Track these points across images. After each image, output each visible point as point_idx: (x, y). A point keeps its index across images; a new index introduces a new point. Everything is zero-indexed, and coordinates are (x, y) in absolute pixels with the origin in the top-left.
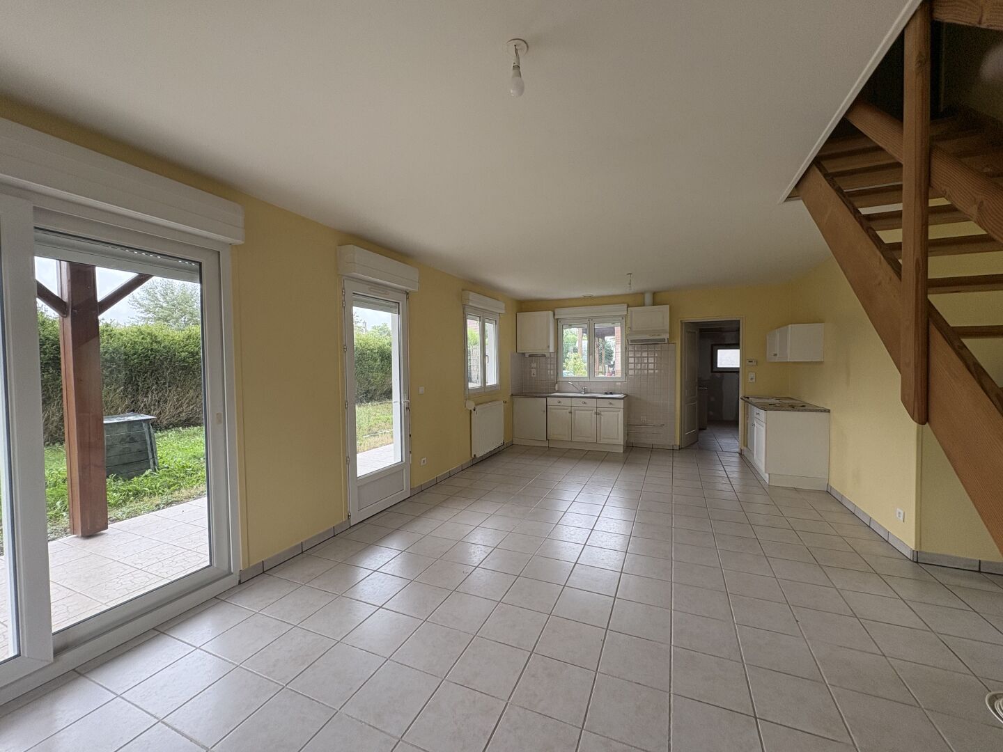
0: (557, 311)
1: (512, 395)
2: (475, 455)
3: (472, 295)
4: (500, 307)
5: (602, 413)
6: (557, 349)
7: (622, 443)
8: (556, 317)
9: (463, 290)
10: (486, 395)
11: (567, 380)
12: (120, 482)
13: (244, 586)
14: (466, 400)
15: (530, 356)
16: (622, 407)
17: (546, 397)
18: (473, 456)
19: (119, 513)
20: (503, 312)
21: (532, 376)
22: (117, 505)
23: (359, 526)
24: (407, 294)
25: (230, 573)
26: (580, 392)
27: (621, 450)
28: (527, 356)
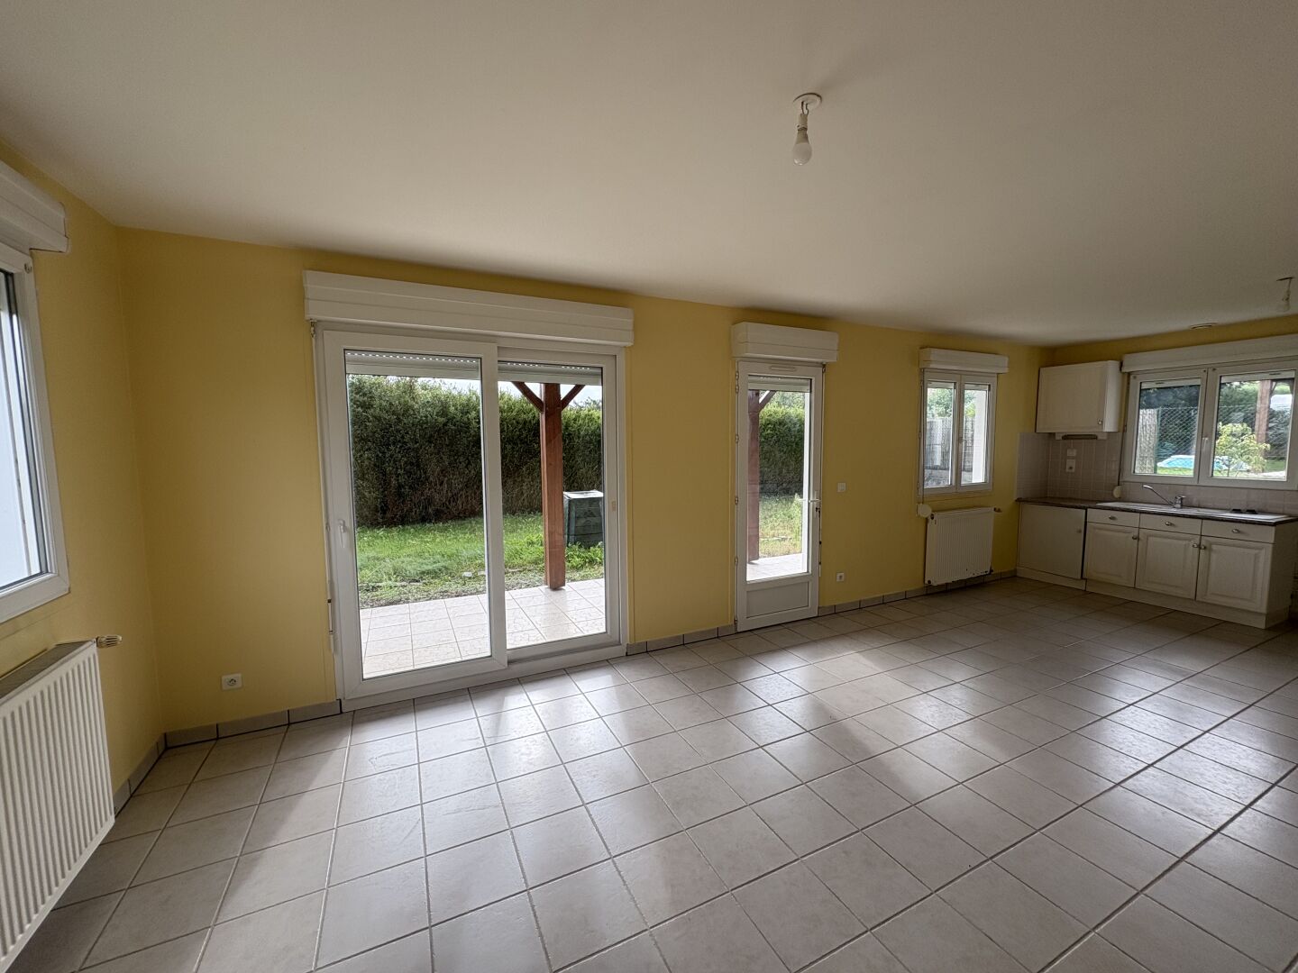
0: (1127, 359)
1: (1019, 500)
2: (929, 582)
3: (935, 354)
4: (1001, 364)
5: (1214, 547)
6: (1125, 426)
7: (1264, 610)
8: (1125, 370)
9: (922, 348)
10: (963, 498)
11: (1143, 480)
12: (583, 550)
13: (631, 658)
14: (919, 503)
15: (1066, 437)
16: (1272, 541)
17: (1086, 509)
18: (926, 582)
19: (577, 575)
20: (1006, 370)
21: (1067, 470)
22: (577, 568)
23: (746, 634)
24: (824, 366)
25: (619, 644)
26: (1171, 504)
27: (1261, 624)
28: (1058, 437)
